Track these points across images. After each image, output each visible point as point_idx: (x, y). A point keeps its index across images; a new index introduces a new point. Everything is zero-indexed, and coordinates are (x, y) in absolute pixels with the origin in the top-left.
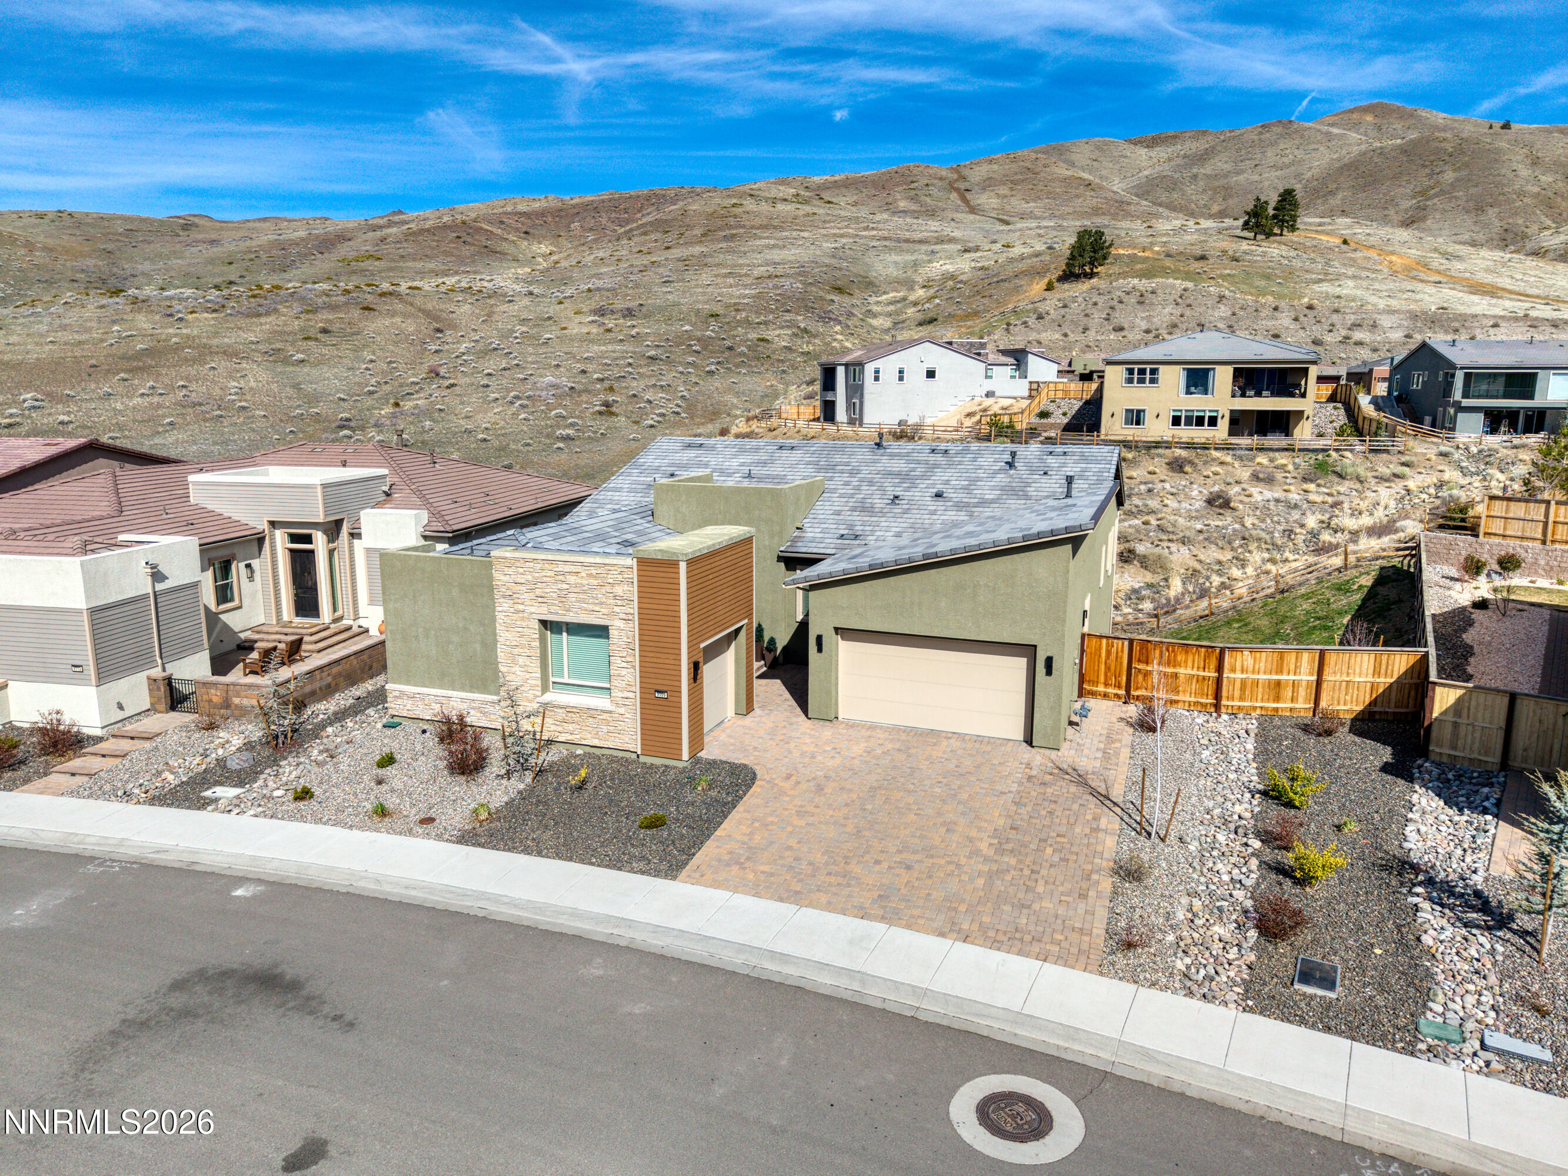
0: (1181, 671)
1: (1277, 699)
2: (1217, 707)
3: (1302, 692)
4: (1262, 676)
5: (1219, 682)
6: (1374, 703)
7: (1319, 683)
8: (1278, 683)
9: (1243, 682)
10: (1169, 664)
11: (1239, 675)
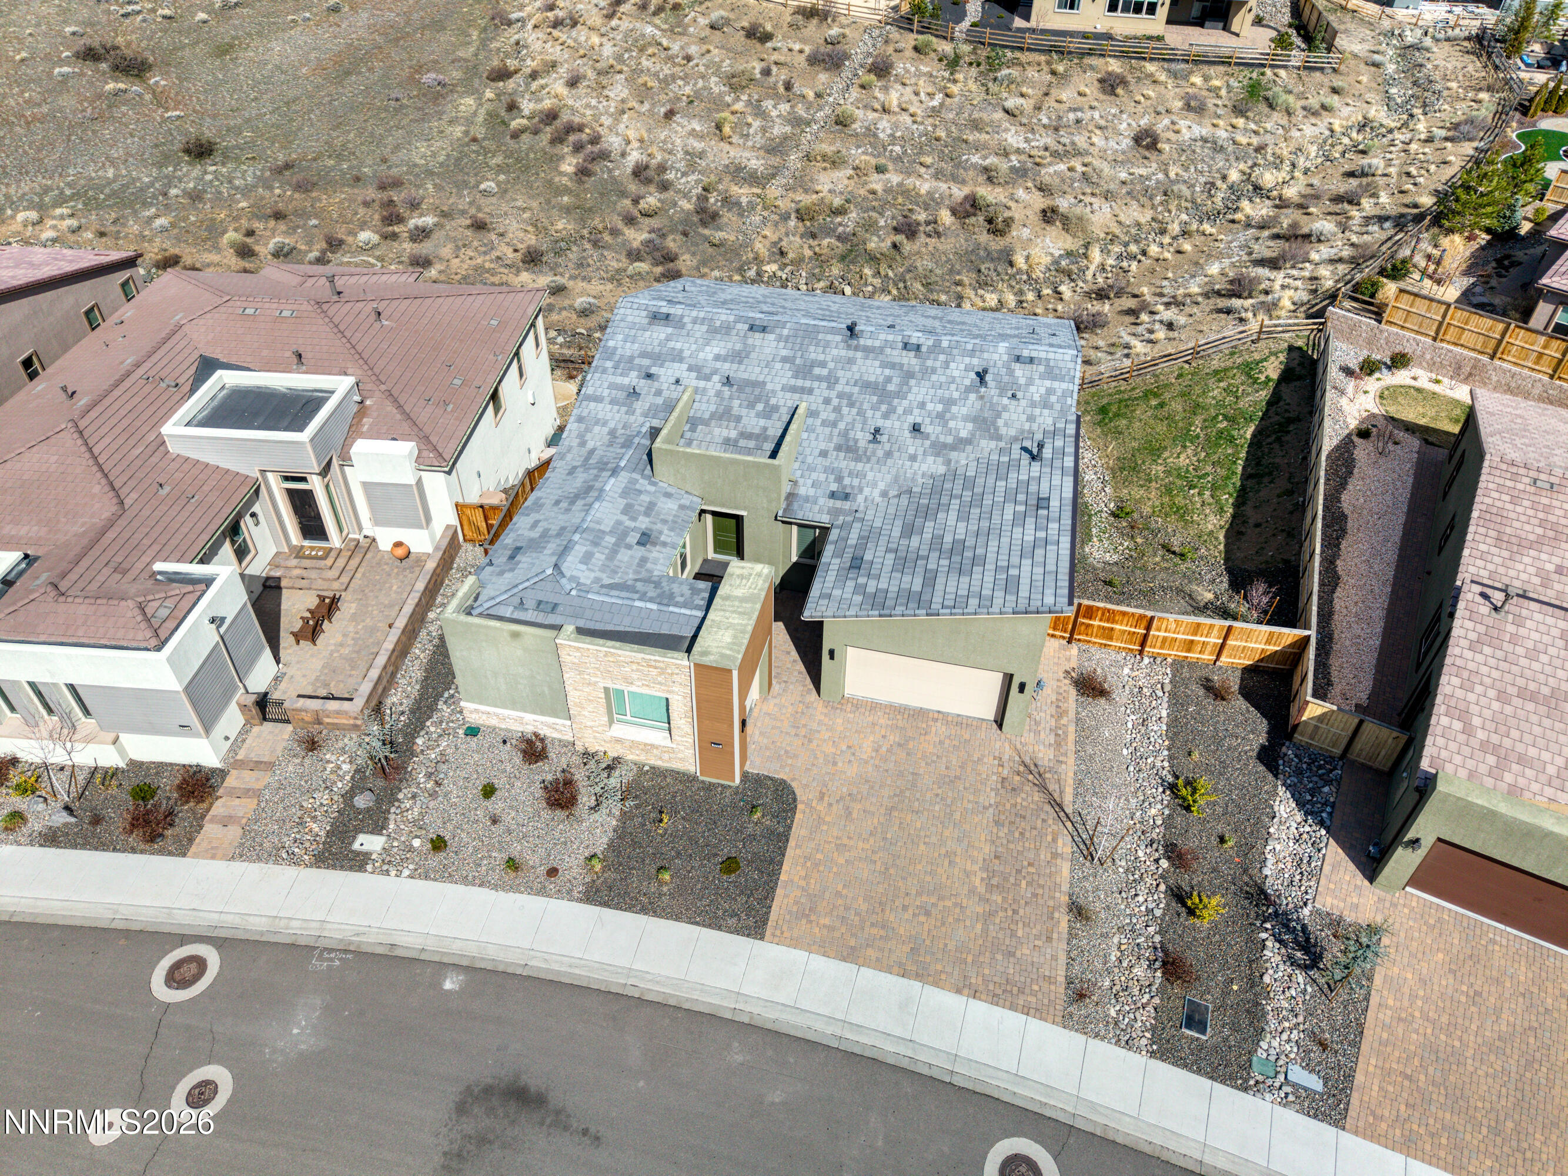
0: (1117, 627)
1: (1189, 650)
2: (1141, 652)
3: (1209, 648)
4: (1180, 636)
5: (1145, 637)
6: (1261, 660)
7: (1223, 646)
8: (1192, 641)
9: (1165, 639)
10: (1108, 621)
11: (1162, 634)
